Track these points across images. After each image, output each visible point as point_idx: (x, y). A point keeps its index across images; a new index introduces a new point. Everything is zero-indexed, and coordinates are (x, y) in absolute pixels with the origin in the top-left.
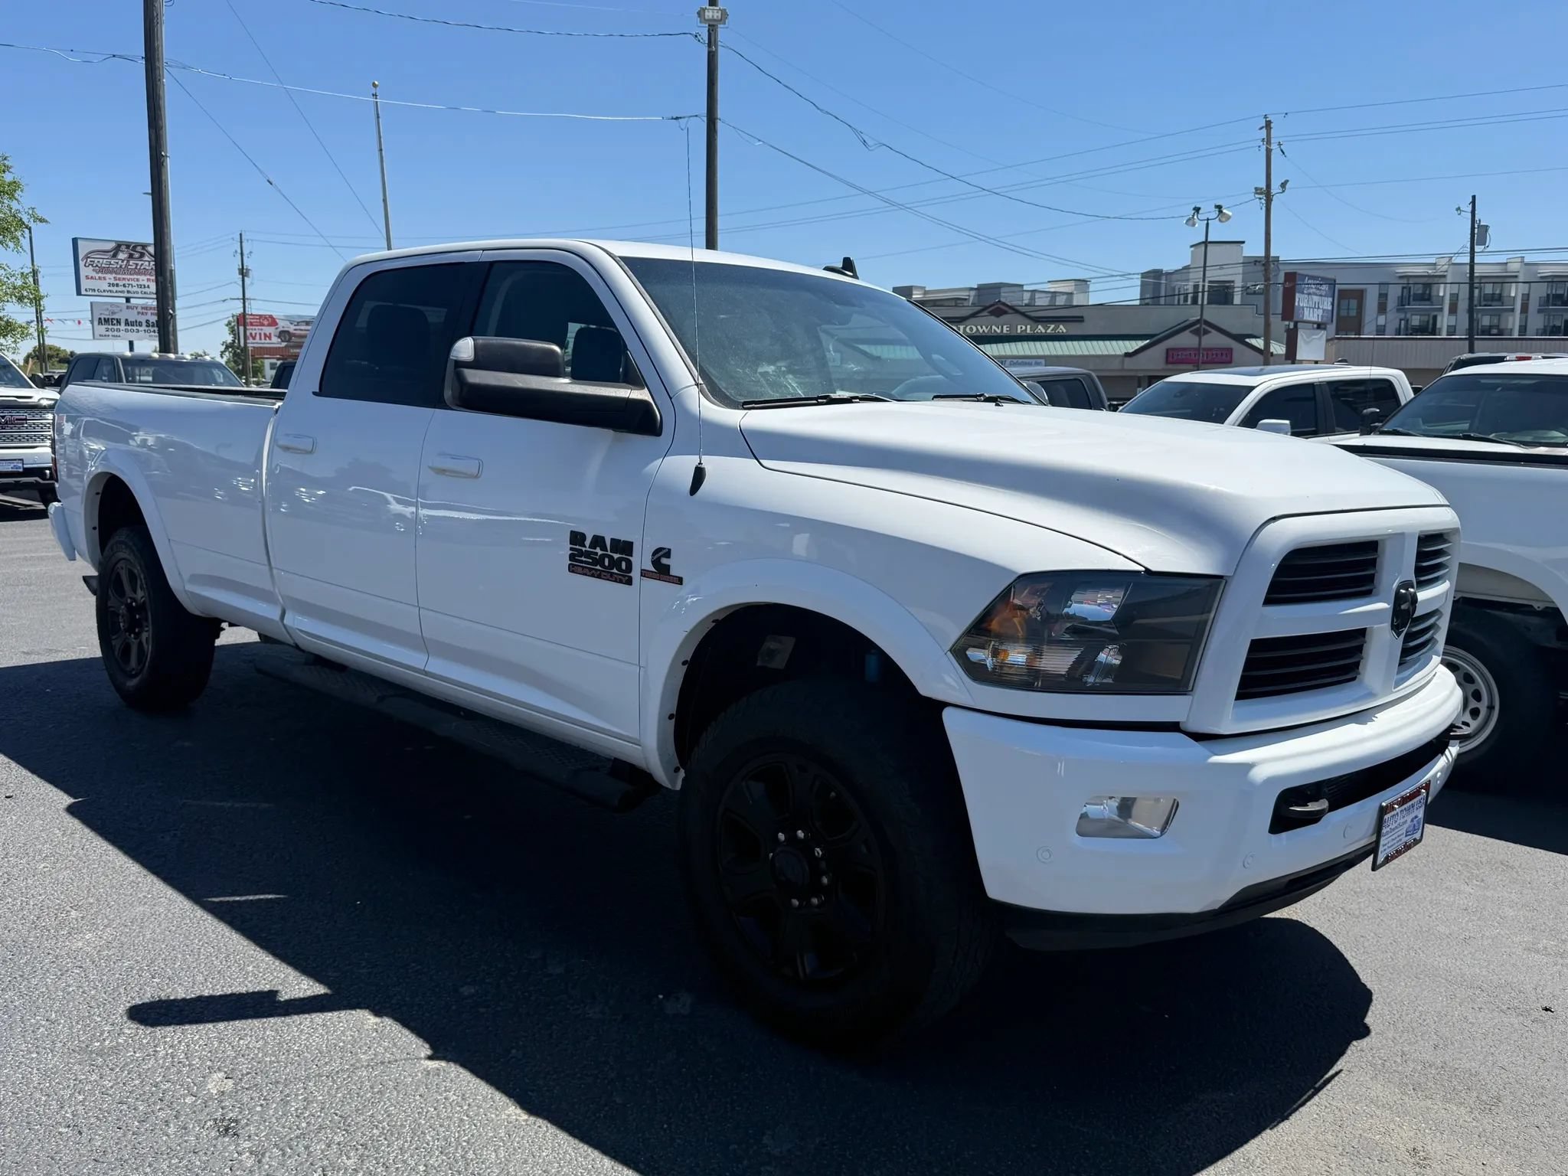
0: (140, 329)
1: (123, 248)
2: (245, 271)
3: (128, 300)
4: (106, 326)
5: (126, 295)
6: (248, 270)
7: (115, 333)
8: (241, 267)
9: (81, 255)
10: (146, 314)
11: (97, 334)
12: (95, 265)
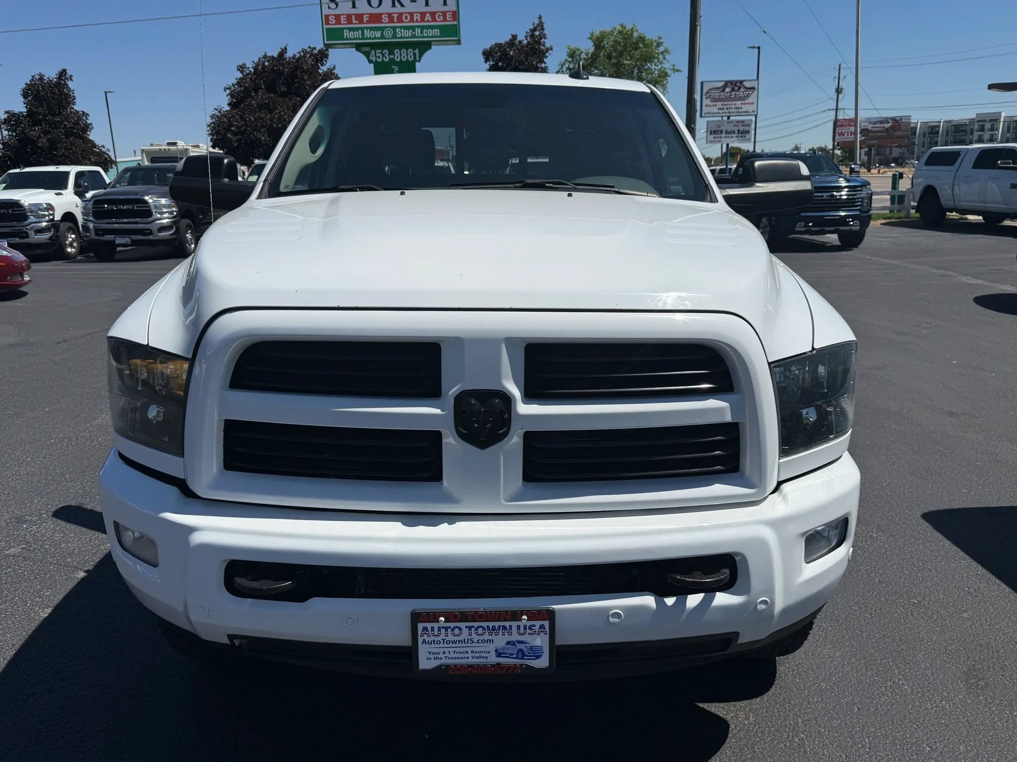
0: (734, 135)
1: (729, 84)
2: (839, 90)
3: (729, 118)
4: (714, 135)
5: (728, 114)
6: (842, 89)
7: (719, 139)
8: (837, 87)
9: (705, 91)
10: (738, 126)
11: (709, 140)
12: (711, 97)
